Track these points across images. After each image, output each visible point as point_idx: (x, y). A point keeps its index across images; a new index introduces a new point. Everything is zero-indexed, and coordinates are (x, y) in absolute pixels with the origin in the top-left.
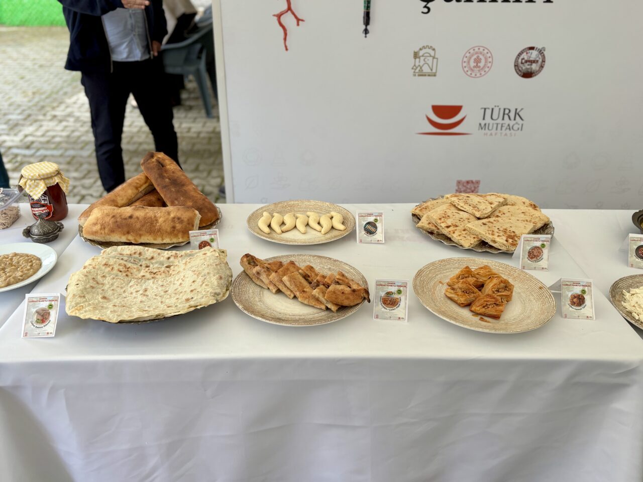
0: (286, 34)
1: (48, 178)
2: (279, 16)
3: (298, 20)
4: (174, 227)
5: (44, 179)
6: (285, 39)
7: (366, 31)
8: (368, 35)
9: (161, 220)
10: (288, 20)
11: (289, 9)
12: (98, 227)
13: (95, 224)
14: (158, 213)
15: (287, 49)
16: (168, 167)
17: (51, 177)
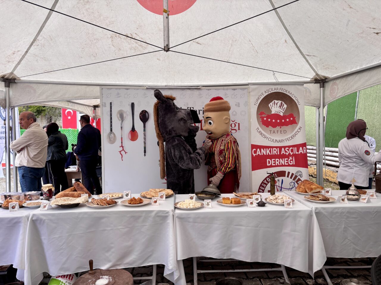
0: (122, 156)
1: (49, 187)
2: (120, 152)
3: (126, 153)
4: (78, 196)
5: (48, 187)
6: (122, 158)
7: (145, 155)
8: (145, 156)
9: (75, 194)
10: (123, 153)
11: (123, 150)
12: (60, 196)
13: (59, 195)
14: (75, 193)
15: (122, 160)
16: (80, 185)
17: (50, 187)
